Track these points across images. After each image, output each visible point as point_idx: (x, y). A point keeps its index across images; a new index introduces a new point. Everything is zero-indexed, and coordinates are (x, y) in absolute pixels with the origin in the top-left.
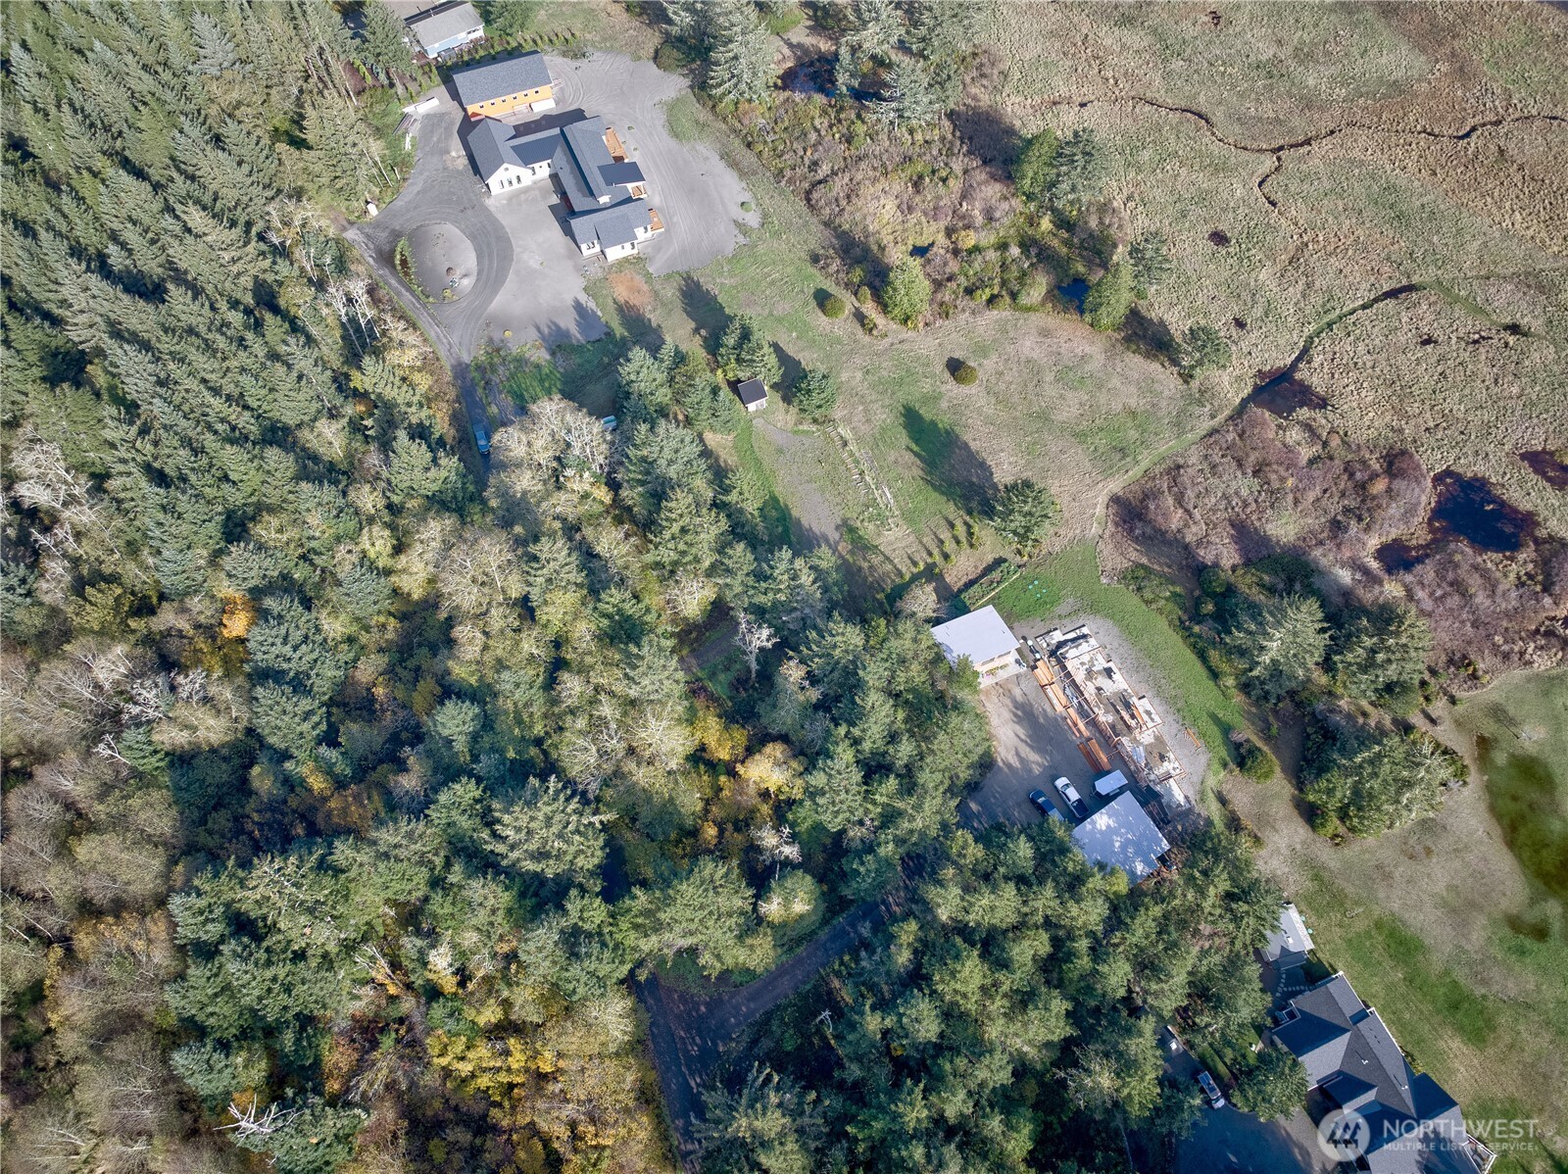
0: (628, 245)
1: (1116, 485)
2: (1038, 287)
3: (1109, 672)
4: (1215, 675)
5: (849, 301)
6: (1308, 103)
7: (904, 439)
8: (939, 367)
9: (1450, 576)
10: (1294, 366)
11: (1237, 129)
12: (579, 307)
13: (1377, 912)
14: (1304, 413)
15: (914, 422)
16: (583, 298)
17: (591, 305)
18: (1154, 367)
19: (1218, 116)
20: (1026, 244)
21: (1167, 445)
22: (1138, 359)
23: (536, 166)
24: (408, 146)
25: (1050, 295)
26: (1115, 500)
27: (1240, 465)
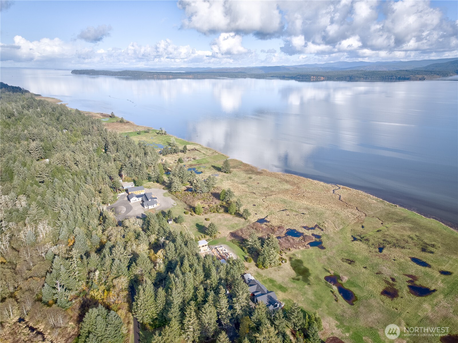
0: (153, 206)
1: (231, 231)
2: (222, 210)
3: (225, 250)
4: (244, 250)
5: (190, 213)
6: (272, 191)
7: (196, 227)
8: (204, 219)
9: (287, 239)
10: (265, 218)
11: (260, 194)
12: (142, 214)
13: (268, 277)
14: (265, 223)
15: (197, 225)
16: (143, 213)
17: (145, 214)
18: (241, 219)
19: (257, 193)
20: (221, 206)
21: (241, 227)
22: (238, 218)
23: (139, 198)
24: (117, 198)
25: (224, 211)
26: (231, 233)
27: (253, 228)
